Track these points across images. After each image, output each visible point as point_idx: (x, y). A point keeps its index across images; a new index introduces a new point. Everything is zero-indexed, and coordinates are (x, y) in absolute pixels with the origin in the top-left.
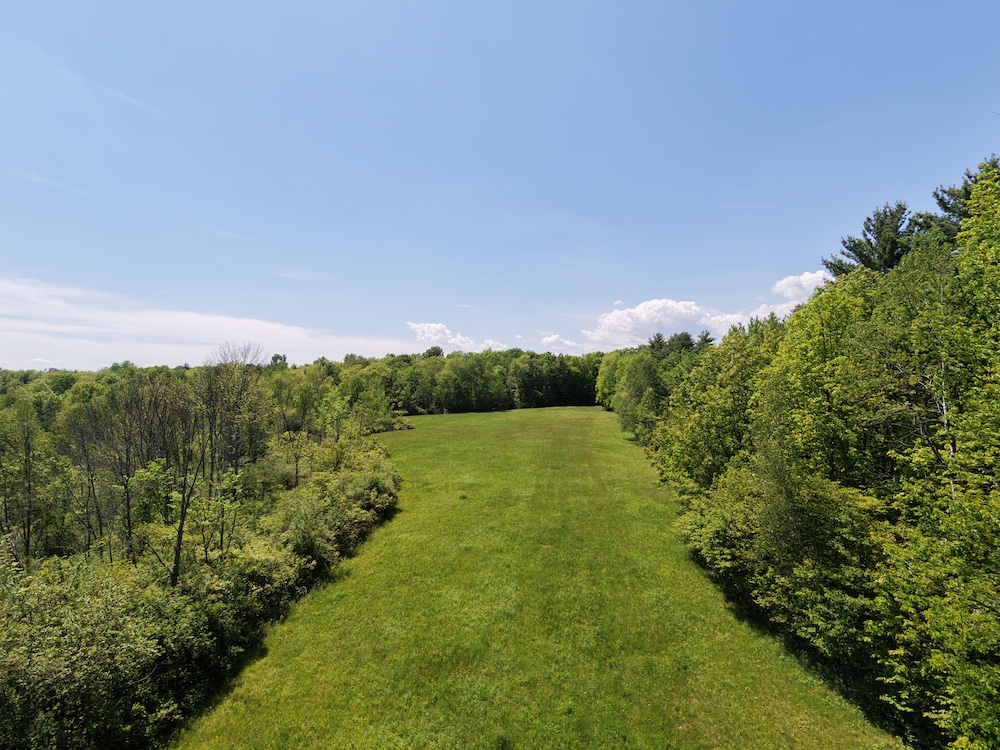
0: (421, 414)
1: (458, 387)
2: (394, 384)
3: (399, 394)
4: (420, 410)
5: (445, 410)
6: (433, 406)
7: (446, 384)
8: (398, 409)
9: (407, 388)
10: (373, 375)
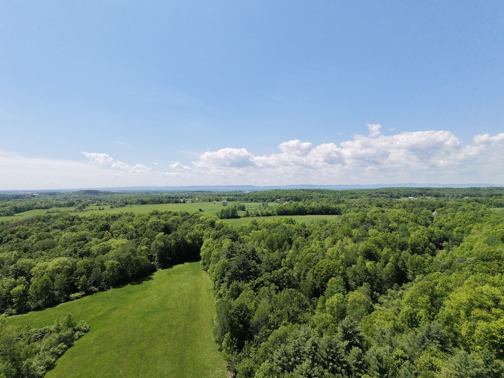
0: (95, 292)
1: (119, 269)
2: (75, 272)
3: (78, 280)
5: (111, 287)
6: (103, 283)
8: (78, 291)
9: (84, 277)
10: (58, 271)
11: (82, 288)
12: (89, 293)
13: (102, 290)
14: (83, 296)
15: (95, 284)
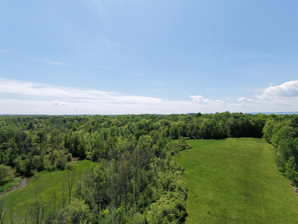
0: (194, 139)
1: (207, 130)
2: (186, 128)
3: (187, 132)
4: (194, 137)
5: (202, 138)
6: (198, 136)
7: (203, 129)
8: (187, 137)
9: (190, 130)
10: (179, 125)
11: (189, 135)
12: (192, 138)
13: (198, 139)
14: (189, 139)
15: (194, 135)
